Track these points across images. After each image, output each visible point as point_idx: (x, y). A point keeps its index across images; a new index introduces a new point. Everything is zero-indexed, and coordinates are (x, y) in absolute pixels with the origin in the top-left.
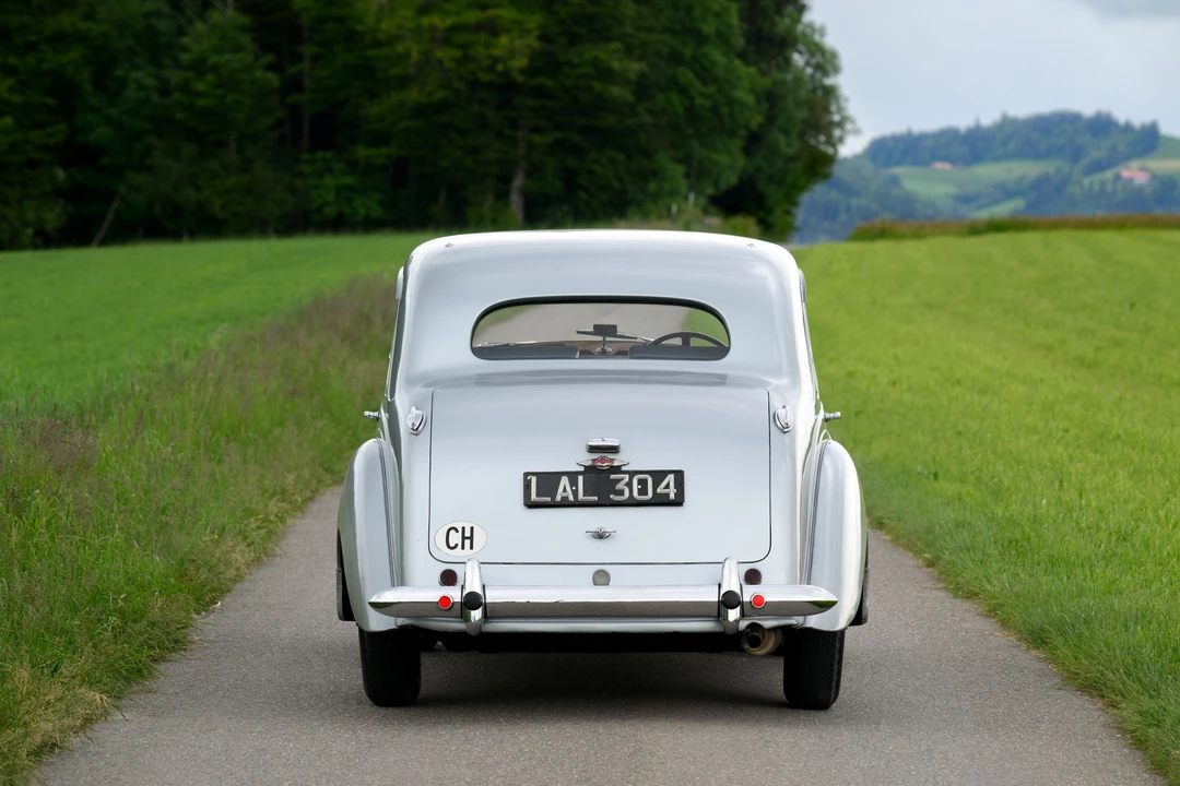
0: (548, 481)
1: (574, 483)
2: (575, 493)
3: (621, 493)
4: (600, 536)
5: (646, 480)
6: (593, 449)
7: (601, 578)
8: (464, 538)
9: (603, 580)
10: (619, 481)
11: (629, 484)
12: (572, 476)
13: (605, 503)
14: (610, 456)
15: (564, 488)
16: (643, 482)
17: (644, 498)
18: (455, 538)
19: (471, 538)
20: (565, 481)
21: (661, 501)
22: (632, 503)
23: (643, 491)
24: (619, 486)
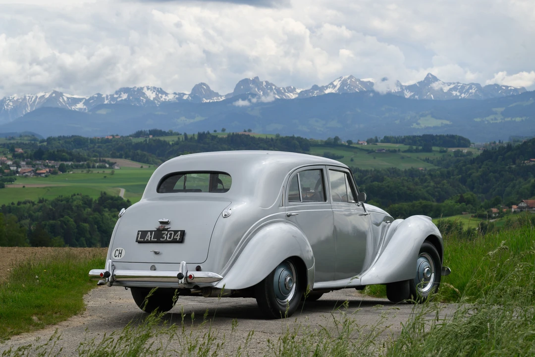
0: (144, 233)
1: (151, 234)
2: (151, 237)
3: (164, 238)
4: (156, 253)
5: (172, 234)
6: (161, 223)
7: (153, 268)
8: (119, 253)
9: (153, 269)
10: (164, 233)
11: (167, 235)
12: (151, 232)
13: (158, 242)
14: (165, 225)
15: (148, 237)
16: (170, 234)
17: (170, 240)
18: (117, 253)
19: (121, 253)
20: (149, 233)
21: (174, 241)
22: (166, 242)
23: (170, 238)
24: (164, 236)
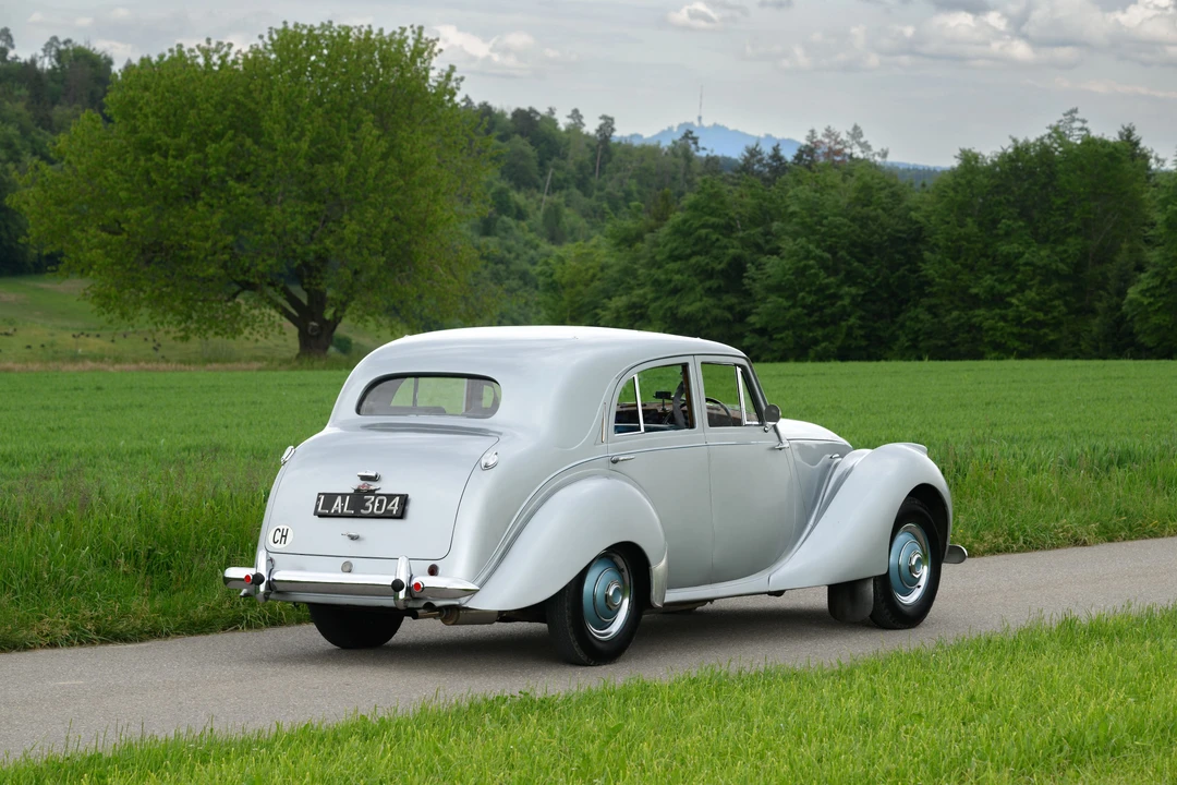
0: (330, 498)
1: (343, 501)
2: (343, 507)
3: (367, 508)
4: (353, 538)
5: (383, 500)
6: (364, 478)
8: (282, 536)
9: (347, 568)
10: (368, 500)
11: (373, 503)
12: (344, 496)
13: (357, 515)
14: (369, 483)
15: (338, 505)
16: (381, 502)
17: (379, 512)
18: (278, 536)
19: (285, 536)
20: (340, 498)
21: (388, 516)
22: (373, 516)
23: (379, 508)
24: (368, 504)
